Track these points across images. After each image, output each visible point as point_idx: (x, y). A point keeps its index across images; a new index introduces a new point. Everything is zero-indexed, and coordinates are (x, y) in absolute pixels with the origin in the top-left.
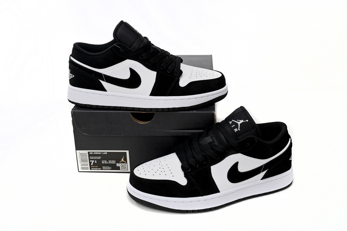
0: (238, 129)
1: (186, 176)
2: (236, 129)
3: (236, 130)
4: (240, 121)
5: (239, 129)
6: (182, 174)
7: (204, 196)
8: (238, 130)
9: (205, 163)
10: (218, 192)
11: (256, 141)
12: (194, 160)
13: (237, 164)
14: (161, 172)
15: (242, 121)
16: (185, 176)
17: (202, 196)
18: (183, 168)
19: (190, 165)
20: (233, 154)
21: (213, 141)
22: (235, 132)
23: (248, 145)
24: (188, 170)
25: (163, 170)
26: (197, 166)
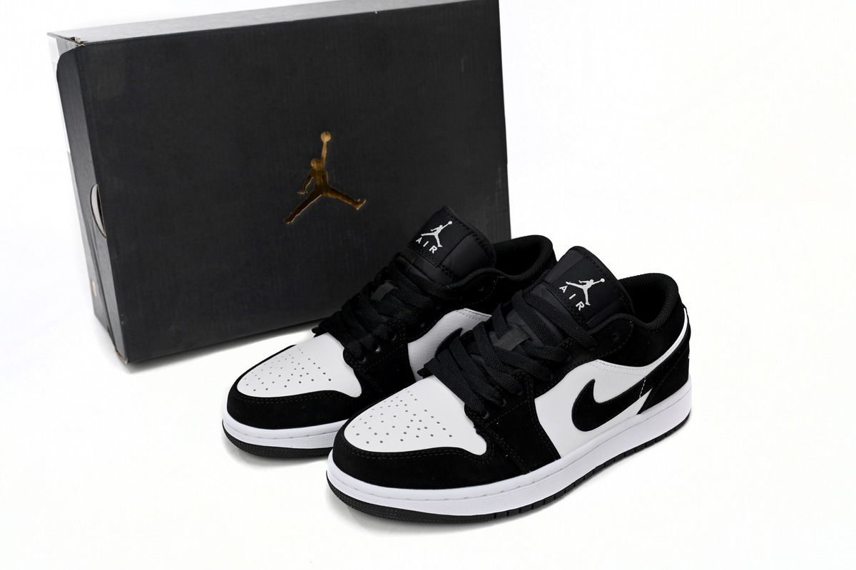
0: (584, 302)
1: (481, 430)
2: (581, 302)
3: (580, 305)
4: (585, 284)
5: (587, 303)
6: (468, 427)
7: (528, 472)
8: (585, 305)
9: (520, 394)
10: (557, 459)
11: (632, 325)
12: (494, 389)
13: (590, 386)
14: (419, 429)
15: (590, 283)
16: (478, 433)
17: (525, 474)
18: (470, 412)
19: (488, 404)
20: (582, 363)
21: (529, 339)
22: (579, 309)
23: (615, 336)
24: (484, 416)
25: (421, 426)
26: (503, 403)
